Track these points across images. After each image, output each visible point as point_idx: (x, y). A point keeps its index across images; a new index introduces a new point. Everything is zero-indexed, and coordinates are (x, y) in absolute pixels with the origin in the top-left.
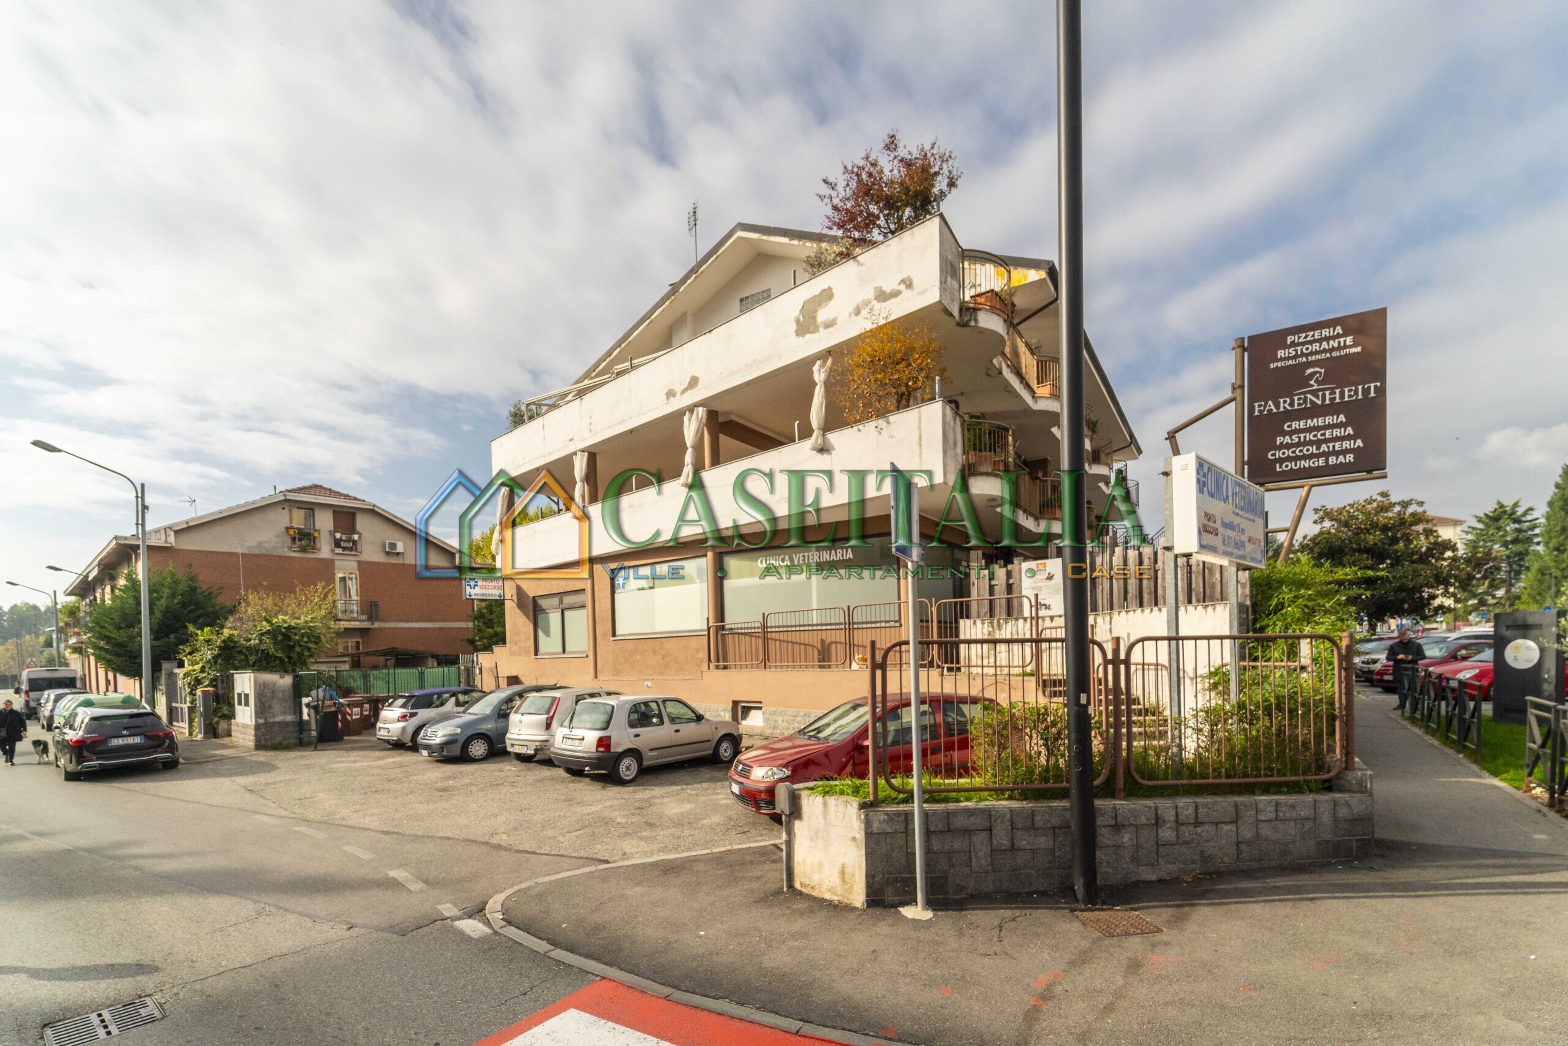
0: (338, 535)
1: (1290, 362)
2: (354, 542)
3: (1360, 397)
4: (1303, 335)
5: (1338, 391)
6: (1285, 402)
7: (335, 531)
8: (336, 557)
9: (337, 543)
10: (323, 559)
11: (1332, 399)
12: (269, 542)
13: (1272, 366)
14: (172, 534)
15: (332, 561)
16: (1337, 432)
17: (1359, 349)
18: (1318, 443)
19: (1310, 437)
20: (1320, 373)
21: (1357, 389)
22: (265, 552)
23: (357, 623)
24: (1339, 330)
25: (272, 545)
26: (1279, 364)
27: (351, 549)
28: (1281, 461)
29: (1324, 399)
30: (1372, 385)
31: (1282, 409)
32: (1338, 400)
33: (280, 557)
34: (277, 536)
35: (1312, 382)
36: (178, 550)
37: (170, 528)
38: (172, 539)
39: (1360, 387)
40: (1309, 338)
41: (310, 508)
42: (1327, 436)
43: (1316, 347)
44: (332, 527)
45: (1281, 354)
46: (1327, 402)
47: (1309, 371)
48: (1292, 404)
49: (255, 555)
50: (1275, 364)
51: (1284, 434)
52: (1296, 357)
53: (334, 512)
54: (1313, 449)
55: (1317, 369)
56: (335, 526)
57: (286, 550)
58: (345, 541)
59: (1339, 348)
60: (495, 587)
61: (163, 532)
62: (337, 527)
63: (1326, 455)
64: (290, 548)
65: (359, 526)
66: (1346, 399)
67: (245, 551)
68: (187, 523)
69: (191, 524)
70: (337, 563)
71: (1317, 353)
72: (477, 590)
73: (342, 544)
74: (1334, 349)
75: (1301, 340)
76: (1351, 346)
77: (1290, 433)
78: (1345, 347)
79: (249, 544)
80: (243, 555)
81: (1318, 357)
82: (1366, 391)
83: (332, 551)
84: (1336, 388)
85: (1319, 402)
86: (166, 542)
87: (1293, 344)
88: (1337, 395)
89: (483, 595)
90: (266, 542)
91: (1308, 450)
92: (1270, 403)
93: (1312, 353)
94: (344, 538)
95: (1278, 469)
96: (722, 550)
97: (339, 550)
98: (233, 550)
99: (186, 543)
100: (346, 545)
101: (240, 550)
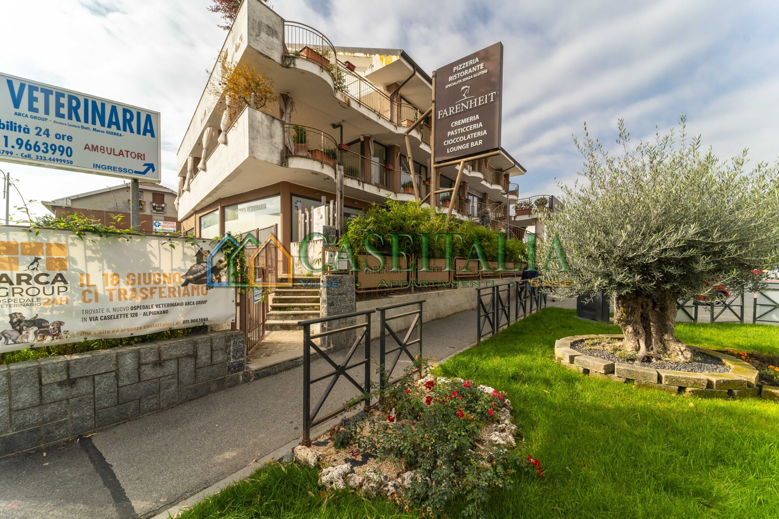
0: (154, 204)
1: (455, 84)
2: (163, 208)
3: (486, 102)
4: (461, 65)
5: (476, 99)
6: (452, 109)
8: (153, 214)
9: (154, 208)
10: (146, 215)
11: (473, 105)
13: (447, 87)
14: (70, 201)
15: (152, 216)
16: (475, 126)
17: (486, 71)
18: (466, 134)
19: (462, 130)
20: (467, 88)
21: (485, 97)
22: (117, 211)
24: (477, 60)
25: (120, 207)
26: (450, 85)
27: (162, 211)
28: (449, 146)
29: (469, 106)
30: (492, 94)
31: (450, 114)
32: (476, 106)
33: (125, 213)
34: (124, 204)
35: (464, 95)
36: (73, 209)
37: (69, 198)
38: (69, 203)
39: (486, 96)
40: (463, 67)
41: (142, 191)
42: (471, 129)
43: (466, 72)
44: (152, 201)
45: (450, 79)
46: (471, 107)
47: (463, 88)
48: (454, 111)
49: (113, 212)
50: (448, 86)
51: (451, 129)
52: (457, 79)
53: (153, 193)
54: (464, 138)
55: (467, 87)
56: (153, 200)
57: (128, 210)
59: (477, 71)
60: (171, 227)
61: (65, 200)
62: (154, 200)
63: (469, 141)
65: (166, 201)
66: (480, 104)
67: (108, 210)
69: (79, 197)
70: (154, 217)
71: (467, 76)
73: (157, 208)
74: (475, 72)
75: (460, 69)
76: (481, 69)
77: (454, 129)
78: (480, 70)
79: (109, 207)
80: (106, 212)
81: (467, 78)
82: (489, 98)
83: (151, 211)
84: (475, 98)
85: (467, 108)
86: (67, 204)
87: (457, 72)
88: (475, 102)
89: (164, 230)
90: (118, 206)
91: (461, 139)
92: (445, 110)
93: (464, 77)
94: (157, 206)
95: (448, 152)
96: (223, 205)
97: (155, 211)
98: (102, 210)
99: (77, 205)
100: (158, 209)
101: (105, 210)
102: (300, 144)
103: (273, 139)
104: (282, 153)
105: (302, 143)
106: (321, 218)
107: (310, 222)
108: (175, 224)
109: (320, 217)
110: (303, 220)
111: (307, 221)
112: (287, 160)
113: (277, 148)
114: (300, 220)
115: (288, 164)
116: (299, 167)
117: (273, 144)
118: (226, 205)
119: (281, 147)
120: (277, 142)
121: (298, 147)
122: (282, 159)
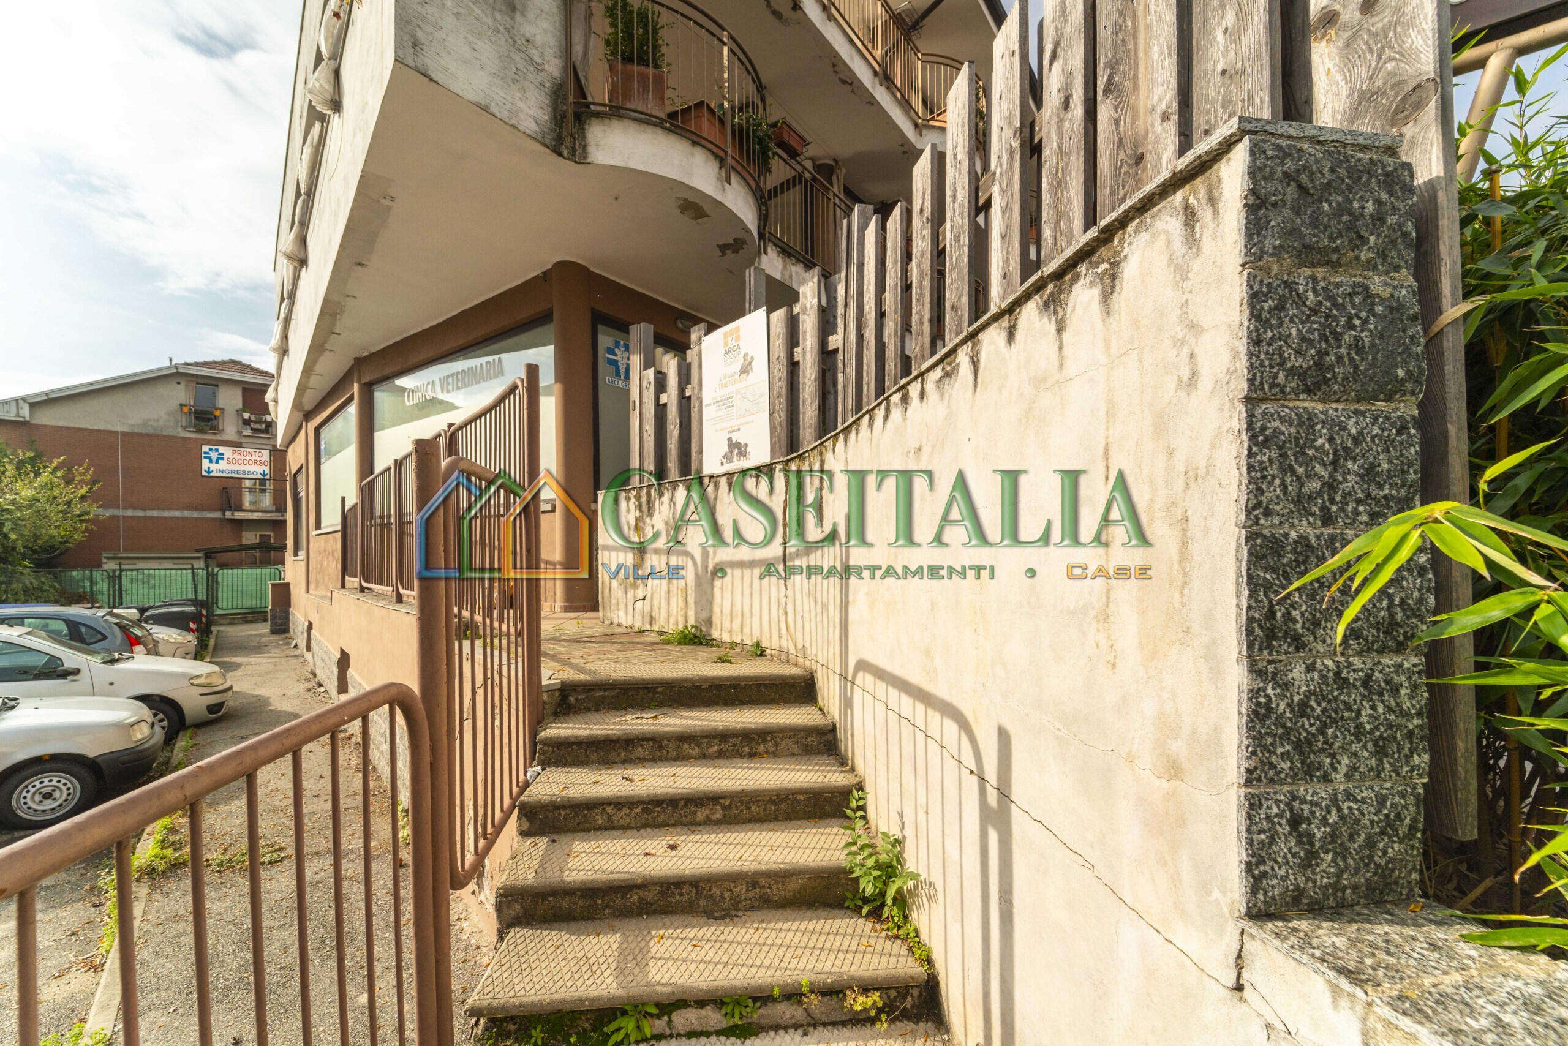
0: (246, 416)
2: (269, 424)
7: (244, 411)
8: (243, 440)
9: (246, 423)
10: (228, 441)
12: (157, 420)
14: (26, 407)
15: (238, 444)
22: (152, 431)
23: (260, 514)
25: (161, 423)
27: (262, 432)
33: (171, 437)
34: (169, 414)
36: (38, 426)
37: (24, 399)
38: (25, 412)
41: (215, 383)
44: (240, 406)
49: (140, 435)
53: (244, 390)
56: (243, 405)
57: (180, 429)
58: (255, 422)
60: (255, 462)
61: (14, 404)
62: (246, 406)
64: (184, 428)
67: (126, 429)
68: (47, 394)
69: (52, 396)
72: (223, 465)
73: (252, 425)
79: (131, 422)
80: (123, 434)
83: (239, 432)
86: (18, 415)
89: (233, 471)
90: (155, 420)
94: (253, 418)
96: (367, 379)
97: (248, 432)
98: (110, 428)
99: (47, 418)
100: (258, 426)
101: (119, 428)
102: (635, 68)
103: (518, 17)
104: (557, 94)
105: (643, 62)
106: (745, 370)
107: (685, 403)
108: (266, 454)
109: (737, 367)
110: (650, 395)
111: (671, 397)
112: (582, 132)
113: (539, 68)
114: (635, 395)
115: (584, 147)
116: (634, 164)
117: (520, 44)
118: (376, 376)
119: (554, 68)
120: (539, 39)
121: (628, 77)
122: (558, 119)
